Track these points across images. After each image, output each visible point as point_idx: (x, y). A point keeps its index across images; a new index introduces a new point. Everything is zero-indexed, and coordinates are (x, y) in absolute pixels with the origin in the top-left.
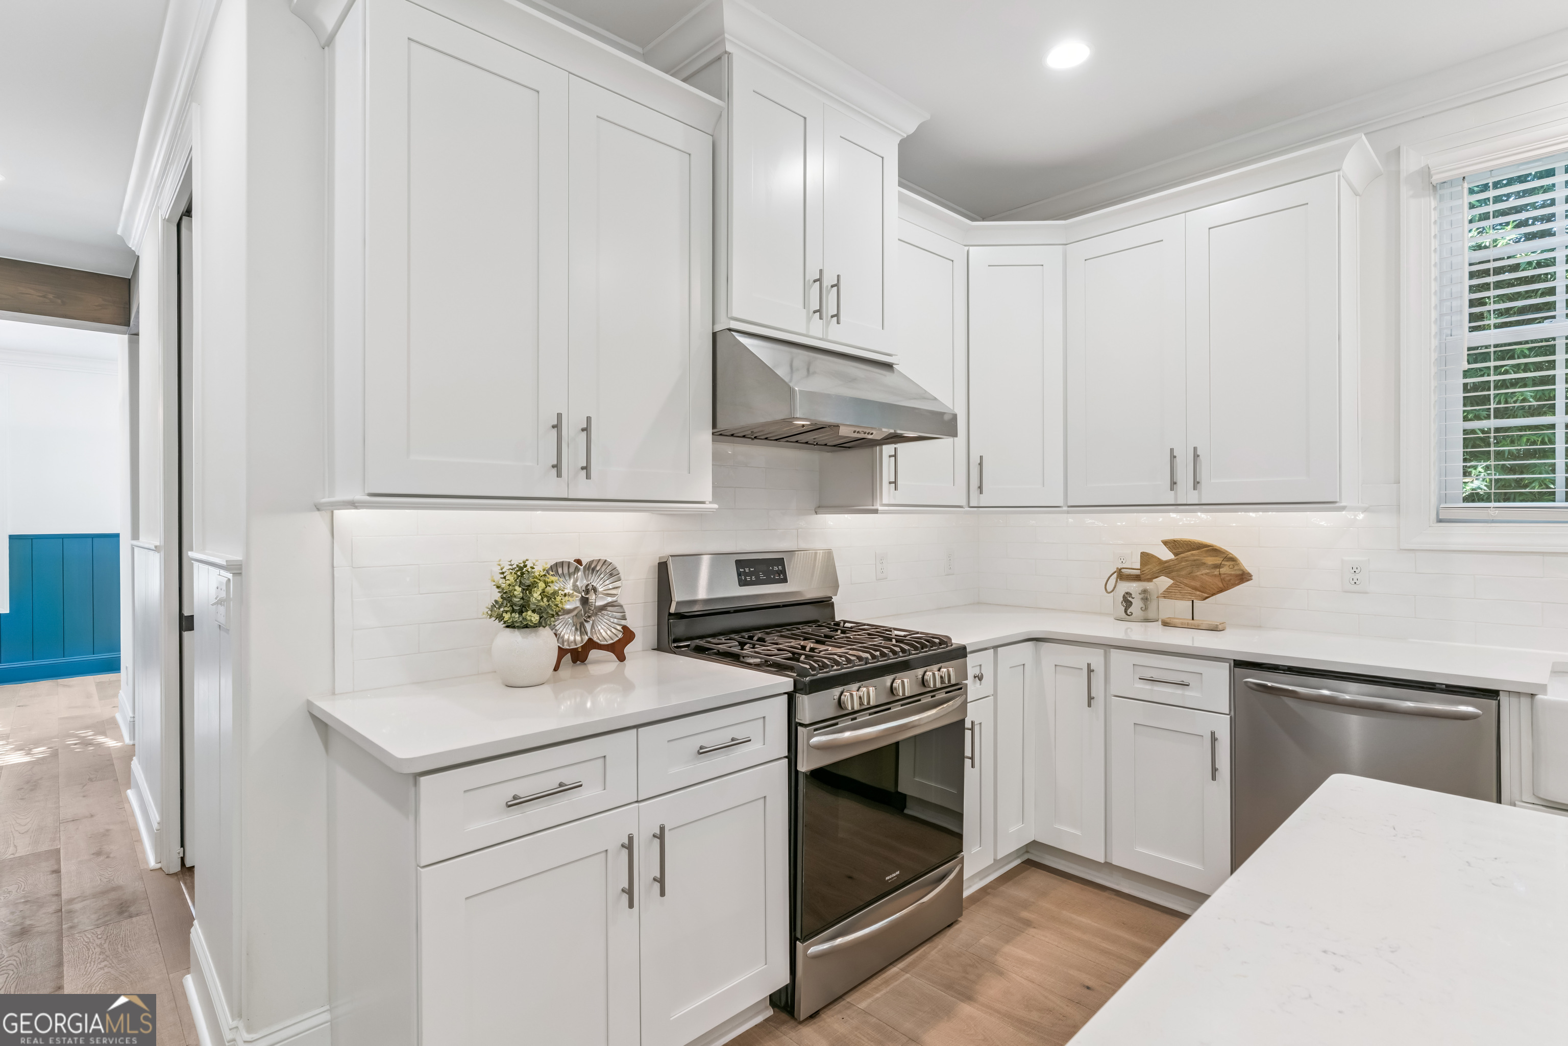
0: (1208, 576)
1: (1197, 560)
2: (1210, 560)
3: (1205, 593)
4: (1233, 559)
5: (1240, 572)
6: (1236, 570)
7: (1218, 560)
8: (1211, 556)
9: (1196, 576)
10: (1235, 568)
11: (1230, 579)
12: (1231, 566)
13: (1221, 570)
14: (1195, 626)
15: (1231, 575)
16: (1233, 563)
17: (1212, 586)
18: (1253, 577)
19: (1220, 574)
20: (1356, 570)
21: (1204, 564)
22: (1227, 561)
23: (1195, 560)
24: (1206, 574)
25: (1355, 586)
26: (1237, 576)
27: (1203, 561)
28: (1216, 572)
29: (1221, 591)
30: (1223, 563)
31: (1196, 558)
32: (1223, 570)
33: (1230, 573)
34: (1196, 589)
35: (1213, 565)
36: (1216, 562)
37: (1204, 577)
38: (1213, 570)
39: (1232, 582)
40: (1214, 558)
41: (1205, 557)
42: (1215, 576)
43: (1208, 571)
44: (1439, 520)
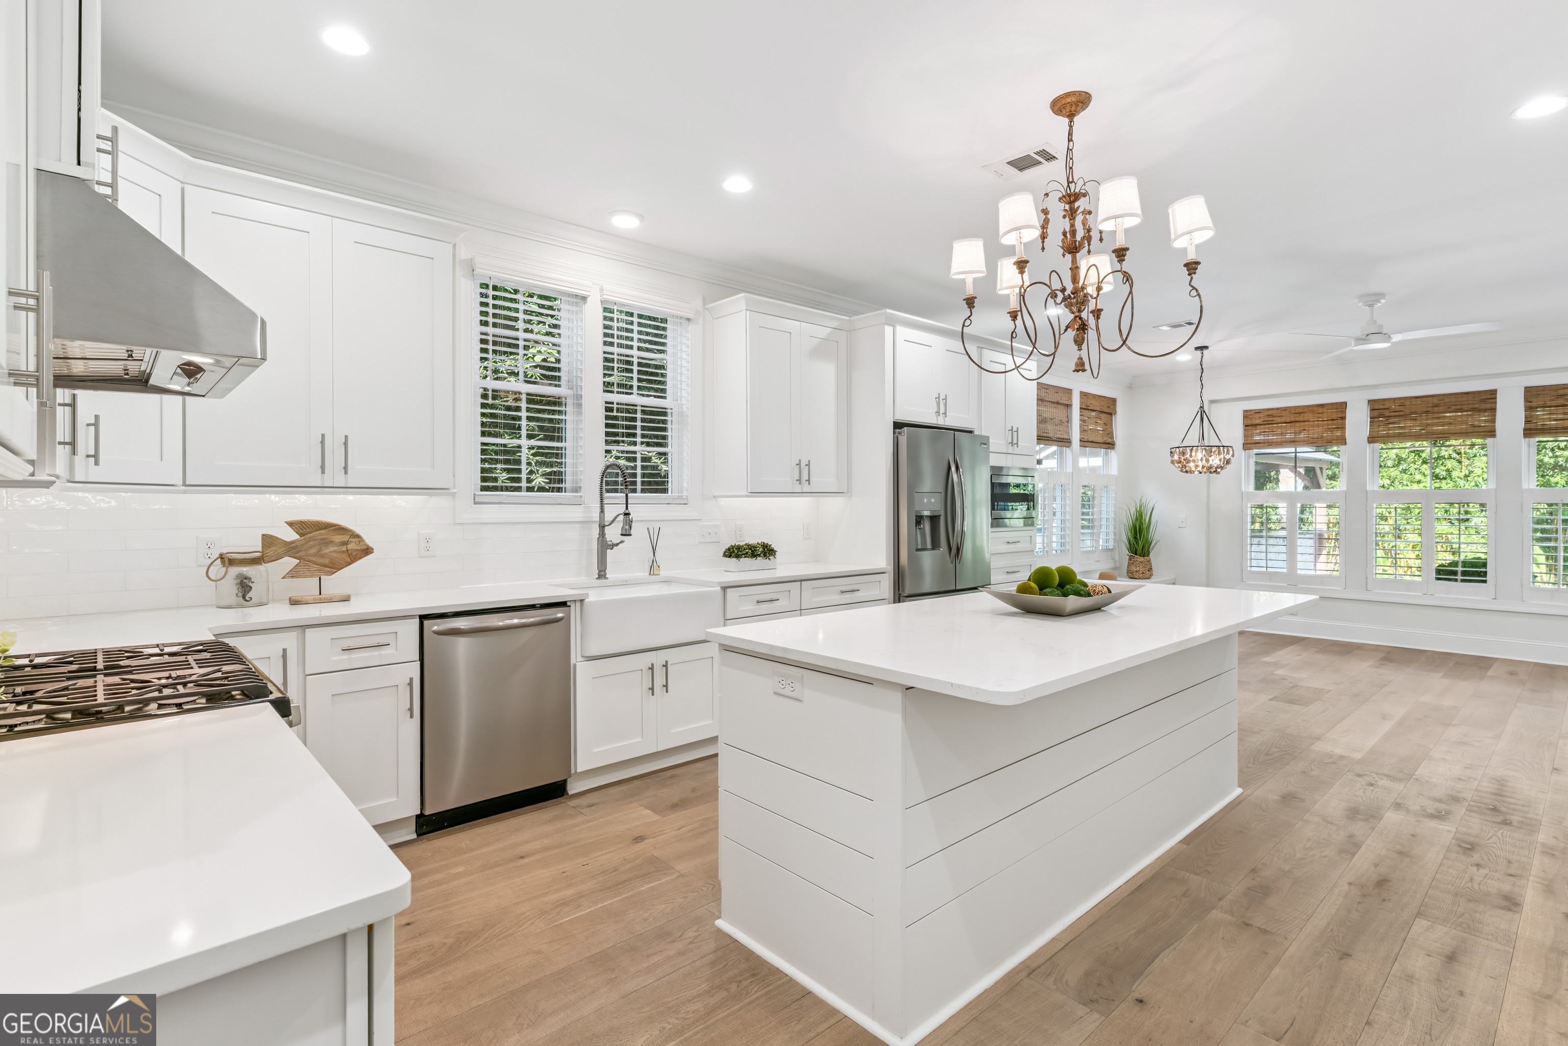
0: (337, 552)
1: (325, 539)
2: (338, 538)
3: (333, 569)
4: (358, 536)
5: (365, 547)
6: (361, 545)
7: (345, 538)
8: (339, 535)
9: (325, 553)
10: (361, 544)
11: (357, 555)
12: (357, 543)
13: (348, 546)
15: (357, 550)
16: (358, 539)
17: (340, 561)
18: (374, 551)
19: (347, 550)
20: (428, 540)
21: (332, 542)
22: (354, 538)
23: (323, 539)
24: (334, 551)
25: (428, 552)
26: (363, 550)
27: (331, 539)
28: (344, 548)
29: (349, 564)
30: (350, 540)
31: (324, 537)
32: (350, 547)
33: (356, 548)
34: (325, 566)
35: (341, 542)
36: (343, 540)
37: (333, 554)
38: (341, 547)
39: (358, 556)
40: (341, 536)
41: (333, 535)
42: (343, 552)
43: (336, 548)
44: (475, 503)
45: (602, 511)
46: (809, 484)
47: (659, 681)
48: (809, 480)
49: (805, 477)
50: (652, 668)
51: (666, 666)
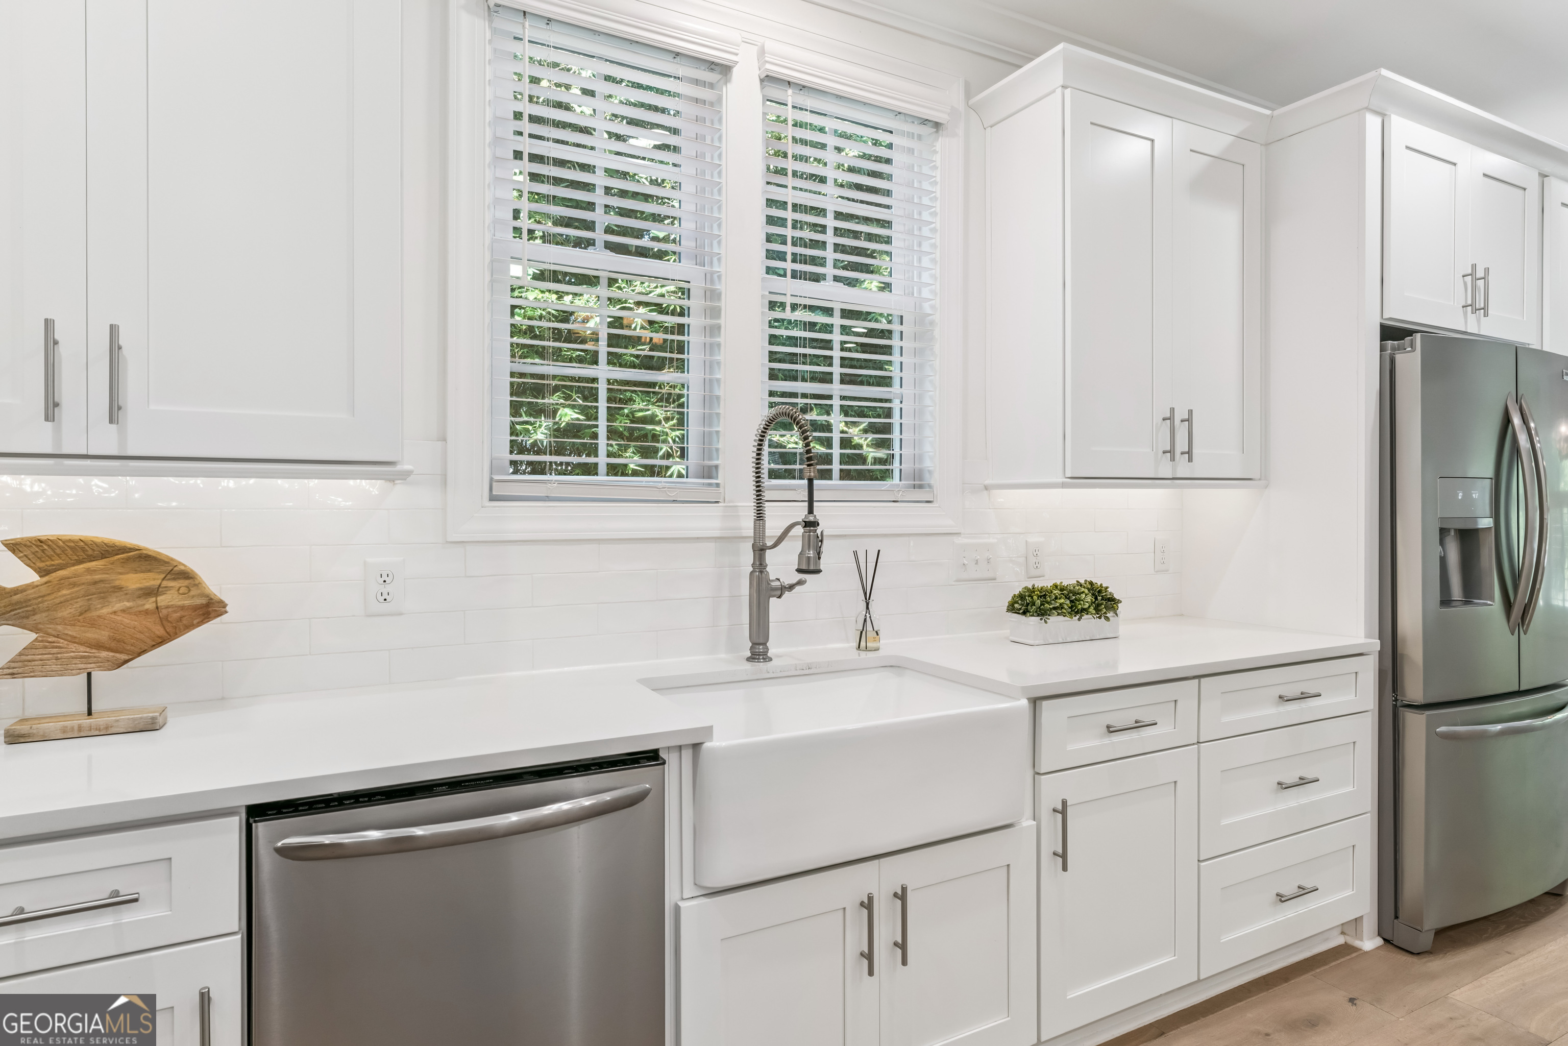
0: (130, 614)
1: (101, 581)
2: (134, 581)
3: (121, 652)
4: (186, 575)
5: (203, 601)
6: (193, 597)
7: (151, 580)
8: (136, 572)
9: (99, 616)
10: (192, 593)
11: (181, 618)
12: (182, 590)
13: (159, 598)
14: (100, 730)
15: (182, 608)
16: (186, 582)
17: (139, 636)
18: (228, 608)
19: (157, 608)
20: (386, 579)
21: (120, 588)
22: (174, 579)
23: (95, 583)
24: (123, 611)
25: (385, 604)
26: (196, 608)
27: (117, 583)
28: (149, 604)
29: (161, 642)
30: (166, 583)
31: (97, 577)
32: (163, 600)
33: (180, 603)
34: (99, 646)
35: (141, 589)
36: (148, 584)
37: (119, 618)
38: (140, 602)
39: (185, 621)
40: (142, 575)
41: (121, 574)
42: (147, 612)
43: (128, 604)
44: (493, 498)
45: (760, 516)
46: (1190, 460)
47: (886, 932)
48: (1189, 453)
49: (1181, 445)
50: (868, 905)
51: (902, 896)
